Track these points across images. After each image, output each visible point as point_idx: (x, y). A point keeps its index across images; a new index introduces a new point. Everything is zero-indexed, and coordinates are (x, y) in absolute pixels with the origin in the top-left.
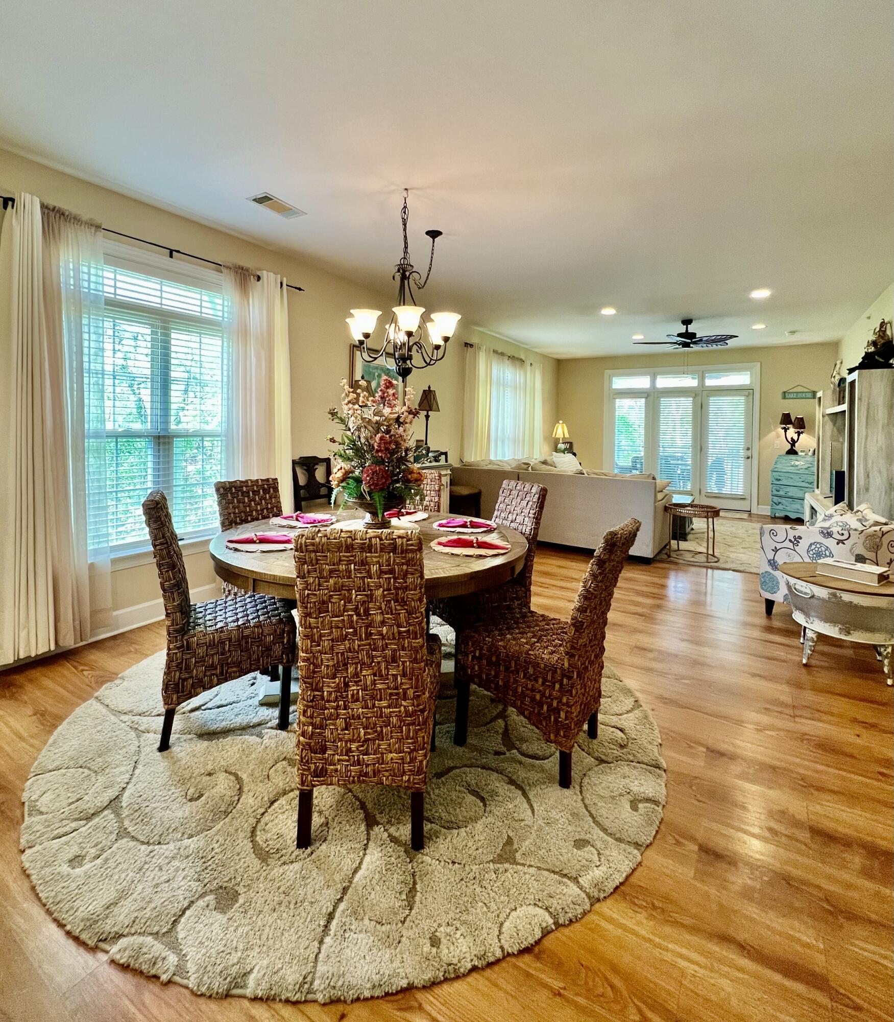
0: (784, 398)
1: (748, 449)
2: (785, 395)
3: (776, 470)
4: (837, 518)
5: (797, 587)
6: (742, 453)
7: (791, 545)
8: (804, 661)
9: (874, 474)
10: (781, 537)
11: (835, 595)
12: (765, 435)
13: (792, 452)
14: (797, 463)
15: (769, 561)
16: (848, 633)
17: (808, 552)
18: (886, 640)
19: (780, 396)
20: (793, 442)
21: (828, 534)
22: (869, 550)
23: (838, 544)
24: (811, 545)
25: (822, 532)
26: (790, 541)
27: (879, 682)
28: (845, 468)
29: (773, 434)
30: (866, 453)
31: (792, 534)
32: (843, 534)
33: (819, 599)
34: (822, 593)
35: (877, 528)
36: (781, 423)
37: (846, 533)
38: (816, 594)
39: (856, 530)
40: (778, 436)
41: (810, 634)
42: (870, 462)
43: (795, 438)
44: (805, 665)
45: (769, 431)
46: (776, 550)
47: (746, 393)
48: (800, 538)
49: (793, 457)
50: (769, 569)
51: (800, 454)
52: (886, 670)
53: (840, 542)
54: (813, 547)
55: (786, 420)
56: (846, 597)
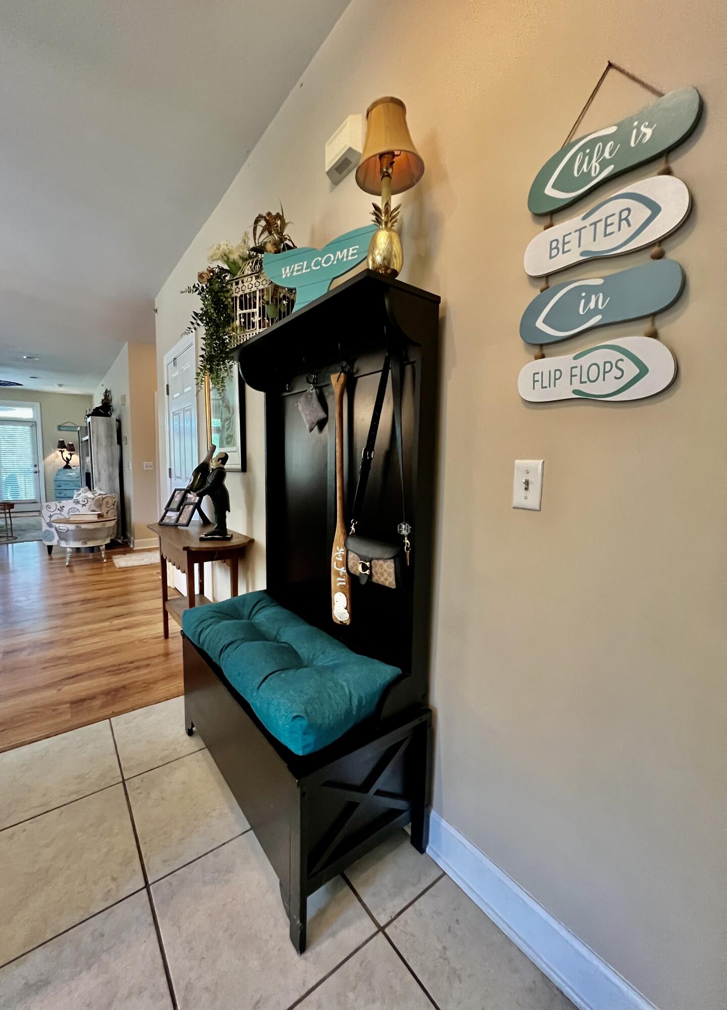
0: (59, 430)
1: (35, 466)
2: (60, 428)
3: (58, 479)
4: (83, 494)
5: (60, 528)
6: (33, 469)
7: (59, 512)
8: (67, 564)
9: (103, 472)
10: (53, 509)
11: (78, 527)
12: (48, 455)
13: (67, 467)
14: (71, 474)
15: (47, 523)
16: (86, 543)
17: (68, 513)
18: (102, 543)
19: (56, 428)
20: (68, 461)
21: (77, 502)
22: (97, 507)
23: (83, 506)
24: (69, 510)
25: (75, 502)
26: (58, 509)
27: (101, 563)
28: (90, 472)
29: (53, 455)
30: (98, 461)
31: (59, 505)
32: (84, 501)
33: (72, 530)
34: (72, 527)
35: (100, 496)
36: (59, 447)
37: (86, 500)
38: (70, 529)
39: (90, 498)
40: (57, 456)
41: (69, 550)
42: (100, 466)
43: (69, 457)
44: (67, 566)
45: (51, 453)
46: (51, 517)
47: (30, 424)
48: (63, 507)
49: (68, 470)
50: (48, 528)
51: (73, 468)
52: (103, 556)
53: (84, 505)
54: (71, 510)
55: (62, 445)
56: (83, 526)
